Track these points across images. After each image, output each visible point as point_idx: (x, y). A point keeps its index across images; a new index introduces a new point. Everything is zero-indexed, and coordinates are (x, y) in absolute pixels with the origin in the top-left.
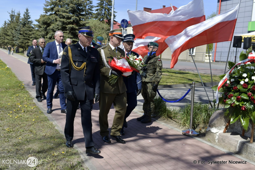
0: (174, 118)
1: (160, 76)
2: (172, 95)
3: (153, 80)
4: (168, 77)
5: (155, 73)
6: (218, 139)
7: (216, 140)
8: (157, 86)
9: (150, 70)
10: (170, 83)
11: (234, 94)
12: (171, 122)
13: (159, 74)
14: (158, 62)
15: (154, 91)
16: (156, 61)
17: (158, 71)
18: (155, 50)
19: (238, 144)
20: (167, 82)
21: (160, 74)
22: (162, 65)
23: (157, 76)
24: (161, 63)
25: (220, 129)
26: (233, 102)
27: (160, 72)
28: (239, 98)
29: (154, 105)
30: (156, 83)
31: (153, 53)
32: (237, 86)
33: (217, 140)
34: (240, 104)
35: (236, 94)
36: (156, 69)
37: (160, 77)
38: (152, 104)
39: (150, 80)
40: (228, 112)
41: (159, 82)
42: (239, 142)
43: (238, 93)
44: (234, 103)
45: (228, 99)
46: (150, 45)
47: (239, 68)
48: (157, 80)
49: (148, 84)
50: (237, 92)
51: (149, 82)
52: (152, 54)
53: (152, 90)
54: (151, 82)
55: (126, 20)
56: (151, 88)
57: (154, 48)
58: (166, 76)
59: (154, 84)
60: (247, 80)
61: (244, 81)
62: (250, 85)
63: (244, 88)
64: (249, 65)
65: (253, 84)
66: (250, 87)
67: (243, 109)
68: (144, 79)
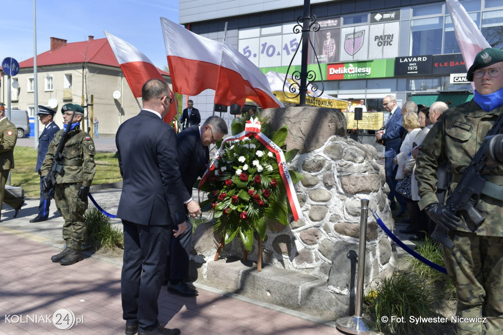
1: (93, 169)
3: (79, 179)
4: (108, 169)
5: (81, 165)
6: (207, 273)
7: (204, 276)
8: (87, 188)
9: (71, 159)
10: (114, 178)
11: (227, 192)
13: (90, 165)
14: (85, 142)
15: (82, 201)
16: (82, 142)
17: (87, 159)
18: (78, 120)
19: (240, 277)
20: (107, 179)
21: (92, 166)
22: (94, 149)
23: (87, 171)
24: (93, 144)
25: (209, 254)
26: (227, 206)
27: (93, 162)
28: (235, 199)
29: (85, 228)
30: (85, 184)
31: (74, 125)
32: (231, 178)
33: (206, 276)
34: (237, 208)
35: (231, 192)
36: (82, 156)
37: (92, 171)
38: (80, 224)
39: (72, 180)
40: (219, 224)
41: (90, 181)
42: (240, 273)
43: (234, 190)
44: (229, 207)
45: (218, 202)
46: (67, 110)
47: (232, 147)
48: (86, 177)
49: (69, 187)
50: (232, 188)
51: (71, 184)
52: (73, 127)
53: (79, 199)
54: (75, 184)
55: (13, 59)
56: (76, 194)
57: (74, 115)
58: (104, 166)
59: (82, 186)
60: (246, 167)
61: (242, 169)
62: (250, 176)
63: (242, 181)
64: (247, 142)
65: (257, 173)
66: (250, 178)
67: (244, 217)
68: (59, 179)
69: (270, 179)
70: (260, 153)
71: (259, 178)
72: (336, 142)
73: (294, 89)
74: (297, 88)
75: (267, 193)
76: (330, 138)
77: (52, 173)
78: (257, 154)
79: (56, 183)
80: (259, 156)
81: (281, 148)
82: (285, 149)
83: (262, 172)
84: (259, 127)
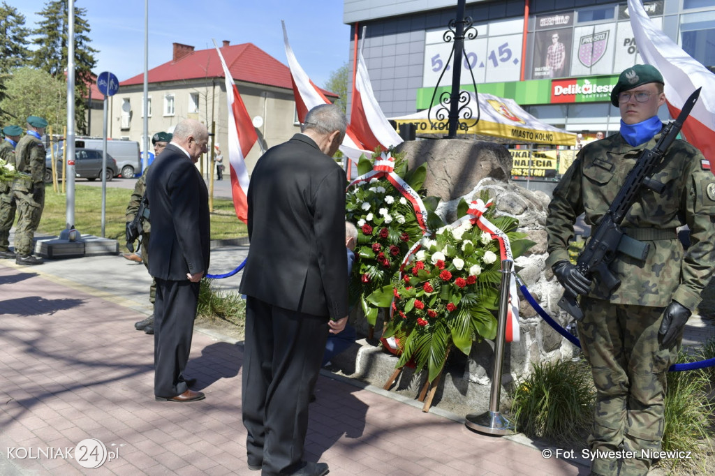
0: (229, 316)
2: (237, 261)
10: (235, 233)
12: (221, 327)
34: (358, 270)
47: (356, 191)
55: (111, 74)
60: (370, 217)
61: (366, 220)
62: (376, 228)
63: (365, 234)
64: (374, 184)
65: (383, 224)
66: (376, 231)
67: (366, 280)
68: (147, 227)
69: (400, 233)
70: (390, 199)
71: (385, 232)
72: (490, 186)
73: (442, 117)
74: (446, 114)
75: (395, 251)
76: (481, 181)
77: (138, 219)
78: (386, 200)
79: (143, 231)
80: (388, 203)
81: (419, 192)
82: (425, 194)
83: (390, 224)
84: (392, 165)
